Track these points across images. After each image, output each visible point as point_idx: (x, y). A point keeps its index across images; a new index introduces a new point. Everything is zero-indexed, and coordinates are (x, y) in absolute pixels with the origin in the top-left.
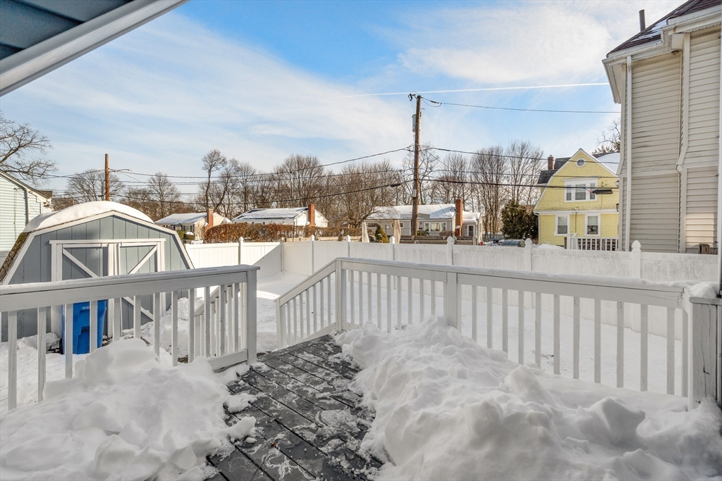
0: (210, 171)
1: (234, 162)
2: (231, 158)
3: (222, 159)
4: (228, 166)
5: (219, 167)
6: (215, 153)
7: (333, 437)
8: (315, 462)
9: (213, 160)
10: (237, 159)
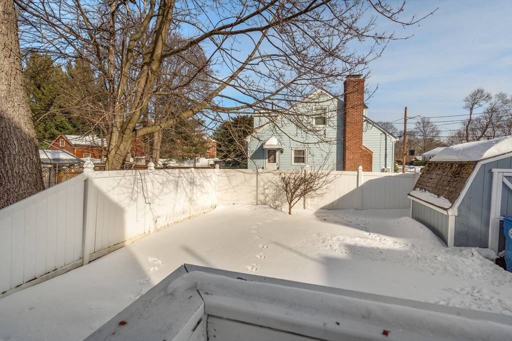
0: (471, 109)
1: (501, 96)
2: (498, 93)
3: (486, 96)
4: (493, 101)
5: (481, 103)
6: (478, 91)
9: (476, 98)
10: (504, 92)
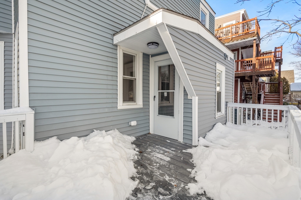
7: (149, 189)
8: (156, 179)
